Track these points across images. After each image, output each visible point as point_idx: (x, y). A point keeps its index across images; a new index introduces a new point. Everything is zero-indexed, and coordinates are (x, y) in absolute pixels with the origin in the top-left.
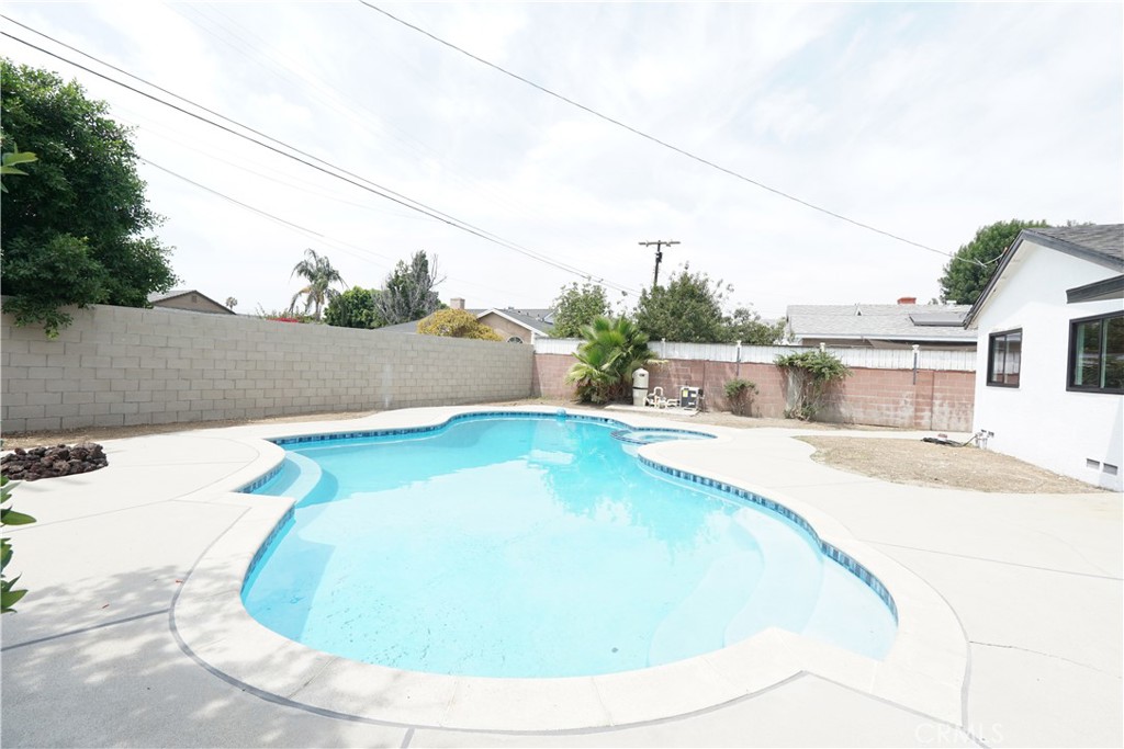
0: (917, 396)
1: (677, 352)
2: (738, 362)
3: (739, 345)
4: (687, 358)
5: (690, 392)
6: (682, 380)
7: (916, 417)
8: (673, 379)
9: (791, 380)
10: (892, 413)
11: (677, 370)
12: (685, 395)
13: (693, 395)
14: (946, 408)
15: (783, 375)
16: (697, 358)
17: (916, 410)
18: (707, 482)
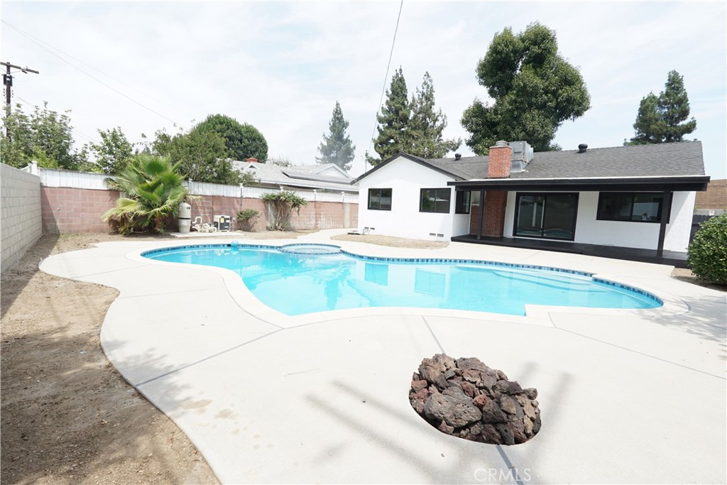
0: (316, 214)
1: (201, 190)
2: (242, 197)
3: (241, 186)
4: (208, 194)
5: (225, 219)
6: (206, 210)
7: (316, 224)
8: (200, 210)
9: (269, 208)
10: (308, 223)
11: (202, 203)
12: (222, 221)
13: (227, 221)
14: (325, 219)
15: (265, 206)
16: (215, 194)
17: (316, 221)
18: (429, 260)
